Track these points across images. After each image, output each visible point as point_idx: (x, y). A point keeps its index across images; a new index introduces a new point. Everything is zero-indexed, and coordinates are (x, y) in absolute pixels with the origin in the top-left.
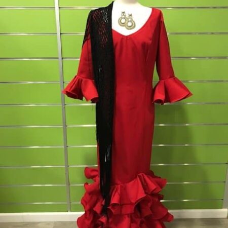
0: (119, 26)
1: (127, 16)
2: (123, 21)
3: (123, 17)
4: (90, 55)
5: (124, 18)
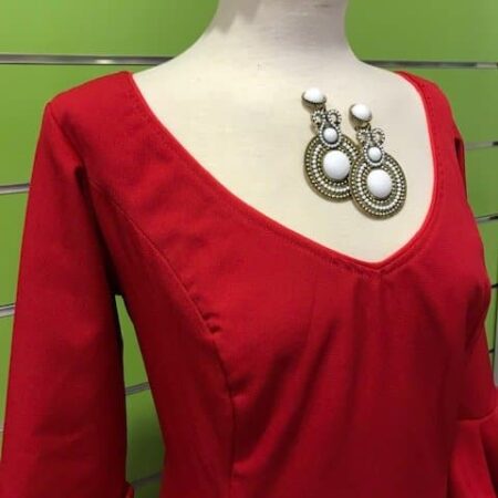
5: (339, 145)
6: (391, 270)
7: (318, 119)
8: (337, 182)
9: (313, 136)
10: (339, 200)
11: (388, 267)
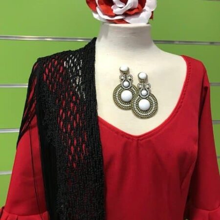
0: (116, 108)
1: (136, 82)
2: (126, 95)
3: (126, 84)
4: (38, 164)
5: (129, 88)
6: (142, 140)
7: (123, 78)
8: (126, 102)
9: (120, 83)
10: (126, 109)
11: (141, 138)
